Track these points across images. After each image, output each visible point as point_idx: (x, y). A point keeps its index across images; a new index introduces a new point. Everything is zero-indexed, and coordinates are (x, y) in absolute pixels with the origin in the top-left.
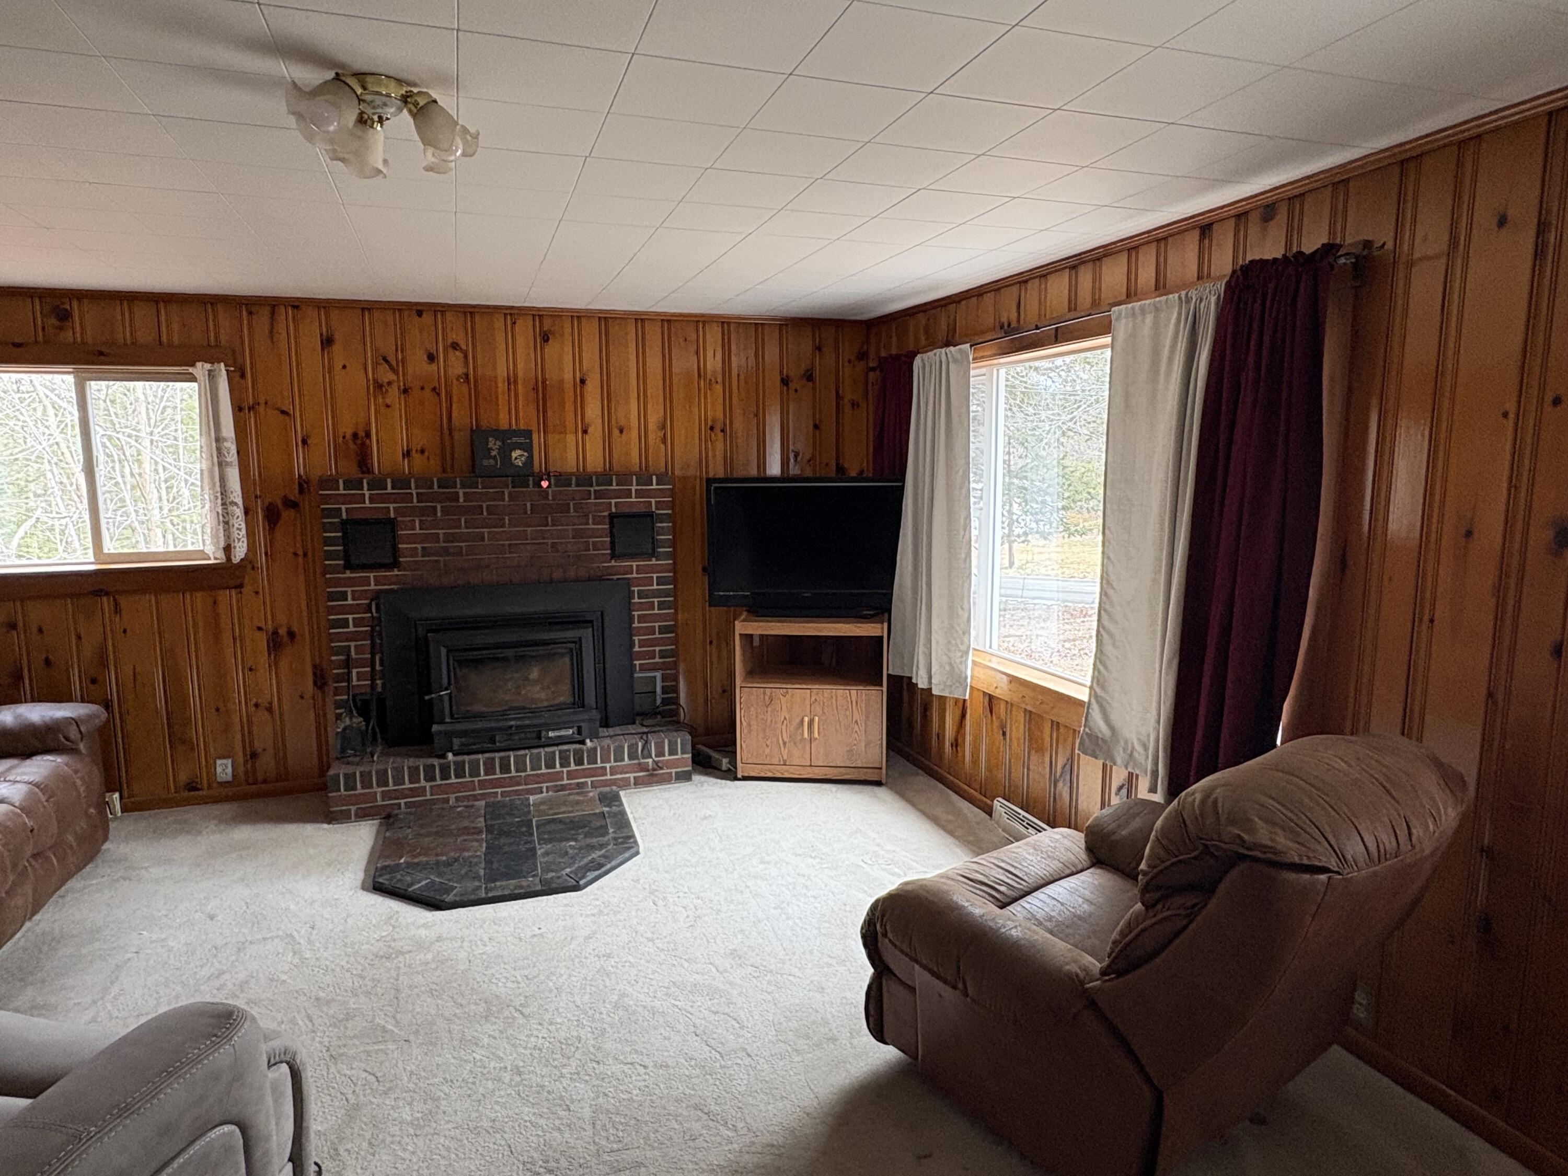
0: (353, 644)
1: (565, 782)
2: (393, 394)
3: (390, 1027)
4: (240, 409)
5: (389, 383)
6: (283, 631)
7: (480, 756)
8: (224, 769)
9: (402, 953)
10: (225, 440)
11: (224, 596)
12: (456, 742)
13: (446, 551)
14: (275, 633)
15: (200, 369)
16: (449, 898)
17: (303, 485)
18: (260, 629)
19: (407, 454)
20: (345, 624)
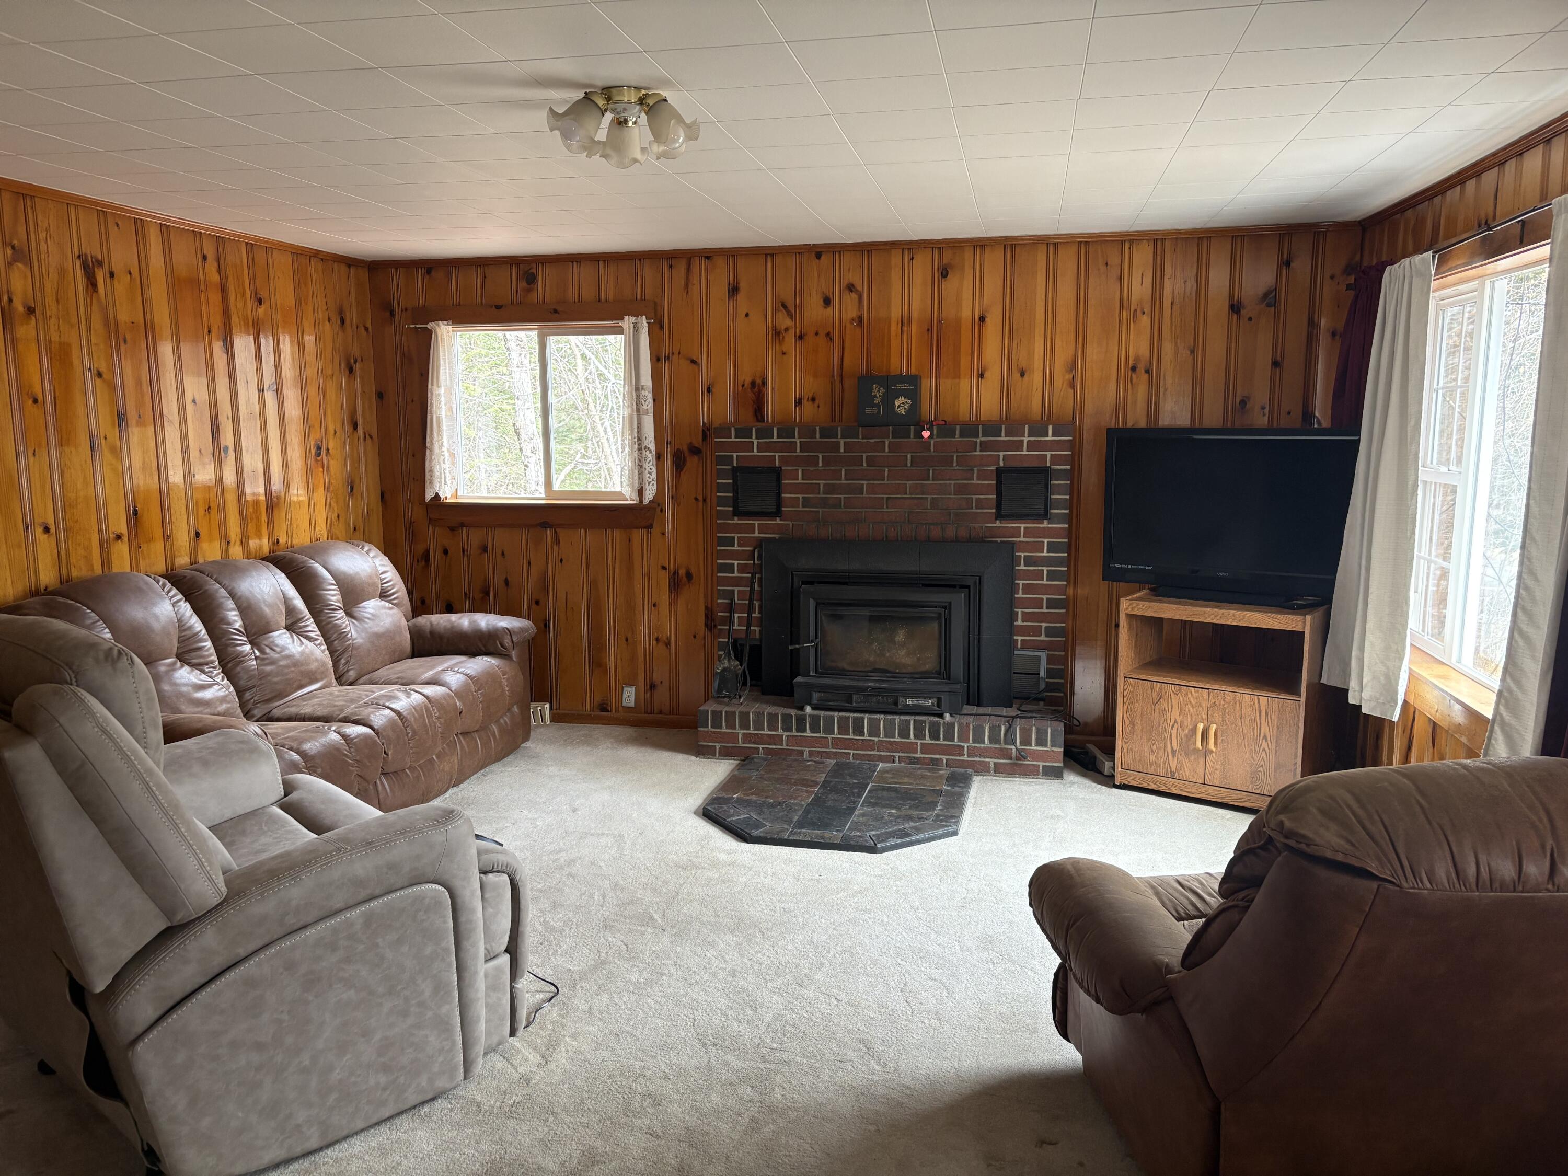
0: (736, 589)
1: (919, 755)
2: (790, 340)
3: (656, 917)
4: (658, 359)
5: (787, 329)
6: (682, 572)
7: (836, 714)
8: (629, 696)
9: (697, 867)
10: (643, 389)
11: (640, 536)
12: (816, 696)
13: (824, 503)
14: (676, 573)
15: (627, 322)
16: (756, 833)
17: (707, 432)
18: (664, 568)
19: (799, 402)
20: (730, 568)
